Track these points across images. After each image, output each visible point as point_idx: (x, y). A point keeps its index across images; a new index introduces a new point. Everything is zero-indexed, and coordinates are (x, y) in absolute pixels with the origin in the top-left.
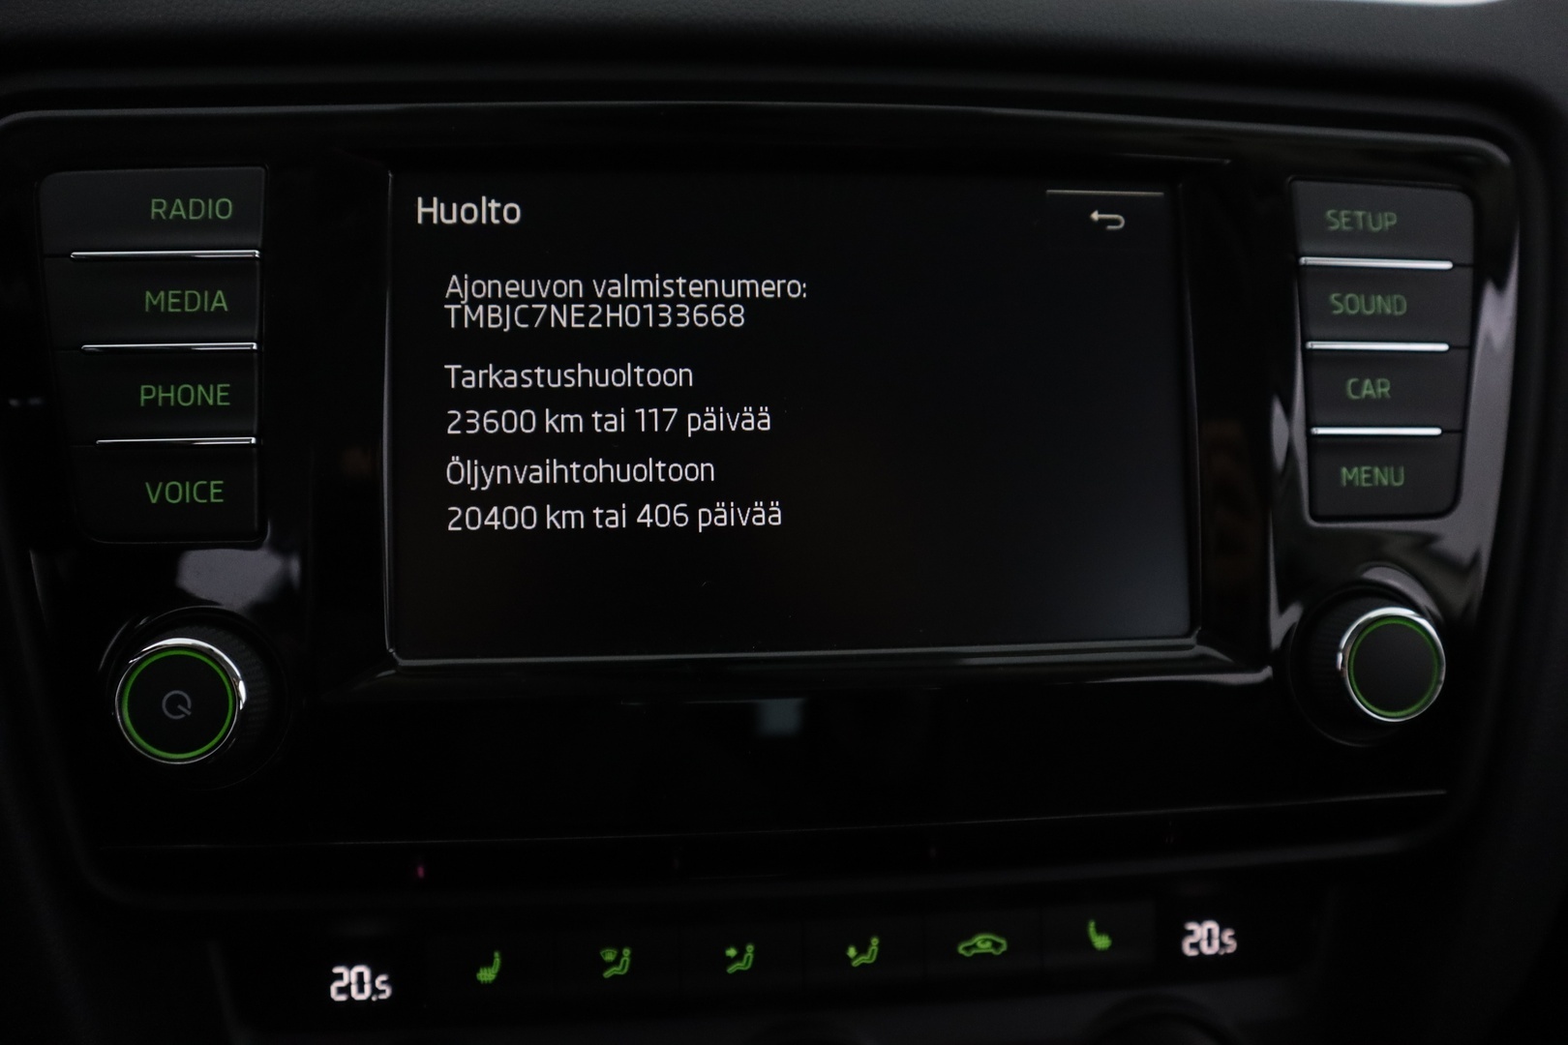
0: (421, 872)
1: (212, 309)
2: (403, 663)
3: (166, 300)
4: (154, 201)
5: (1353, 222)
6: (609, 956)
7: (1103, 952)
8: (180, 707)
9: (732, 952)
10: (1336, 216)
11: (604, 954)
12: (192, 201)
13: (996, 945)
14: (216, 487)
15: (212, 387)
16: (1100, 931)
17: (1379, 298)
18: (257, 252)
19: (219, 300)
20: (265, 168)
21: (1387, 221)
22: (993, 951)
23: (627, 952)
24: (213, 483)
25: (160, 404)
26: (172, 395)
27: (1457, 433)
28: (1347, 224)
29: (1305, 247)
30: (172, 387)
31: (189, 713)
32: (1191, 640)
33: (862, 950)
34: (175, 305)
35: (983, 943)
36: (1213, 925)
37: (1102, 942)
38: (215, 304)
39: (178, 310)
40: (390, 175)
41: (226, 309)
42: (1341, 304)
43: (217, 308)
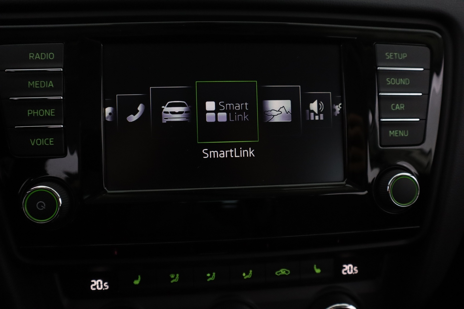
0: (116, 253)
1: (49, 87)
2: (109, 192)
3: (35, 84)
4: (30, 54)
5: (394, 56)
6: (172, 276)
7: (318, 274)
8: (42, 206)
9: (209, 275)
10: (389, 55)
11: (171, 276)
12: (42, 54)
13: (287, 272)
14: (51, 140)
15: (49, 110)
16: (317, 268)
17: (401, 79)
18: (62, 69)
19: (51, 84)
20: (64, 43)
21: (404, 56)
22: (286, 274)
23: (178, 275)
24: (50, 139)
25: (34, 115)
26: (37, 113)
27: (424, 120)
28: (392, 57)
29: (379, 64)
30: (37, 111)
31: (45, 208)
32: (344, 183)
33: (247, 274)
34: (37, 86)
35: (283, 272)
36: (351, 266)
37: (318, 271)
38: (49, 85)
39: (38, 87)
40: (102, 45)
41: (53, 87)
42: (390, 81)
43: (50, 86)
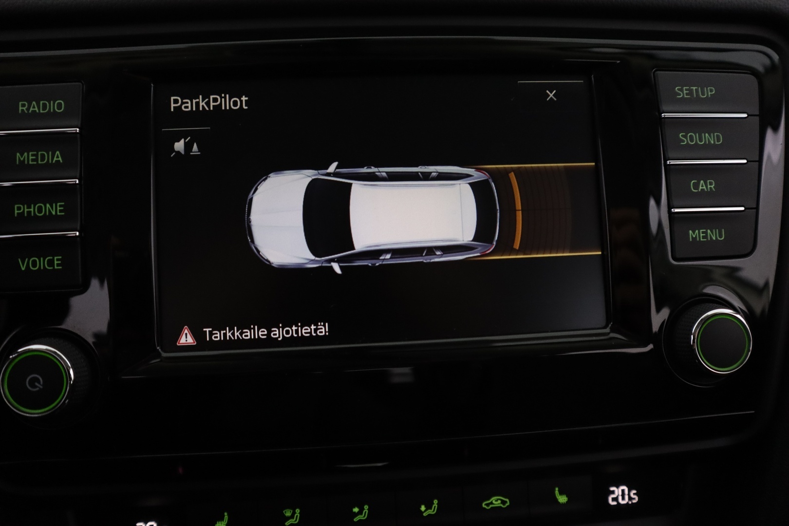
0: (181, 470)
1: (54, 161)
2: (164, 355)
3: (28, 157)
4: (20, 103)
5: (690, 92)
6: (288, 513)
7: (563, 504)
8: (37, 384)
9: (356, 510)
10: (681, 90)
11: (286, 513)
12: (41, 102)
13: (503, 502)
14: (58, 260)
15: (54, 205)
16: (561, 493)
17: (707, 135)
18: (78, 129)
19: (58, 157)
20: (82, 83)
21: (710, 92)
22: (502, 505)
23: (298, 511)
24: (55, 258)
25: (26, 215)
26: (32, 210)
27: (754, 209)
28: (687, 94)
29: (664, 107)
30: (32, 206)
31: (41, 387)
32: (607, 330)
33: (428, 507)
34: (33, 160)
35: (496, 501)
36: (625, 488)
37: (562, 499)
38: (55, 159)
39: (35, 163)
40: (152, 85)
41: (61, 161)
42: (686, 138)
43: (56, 161)
